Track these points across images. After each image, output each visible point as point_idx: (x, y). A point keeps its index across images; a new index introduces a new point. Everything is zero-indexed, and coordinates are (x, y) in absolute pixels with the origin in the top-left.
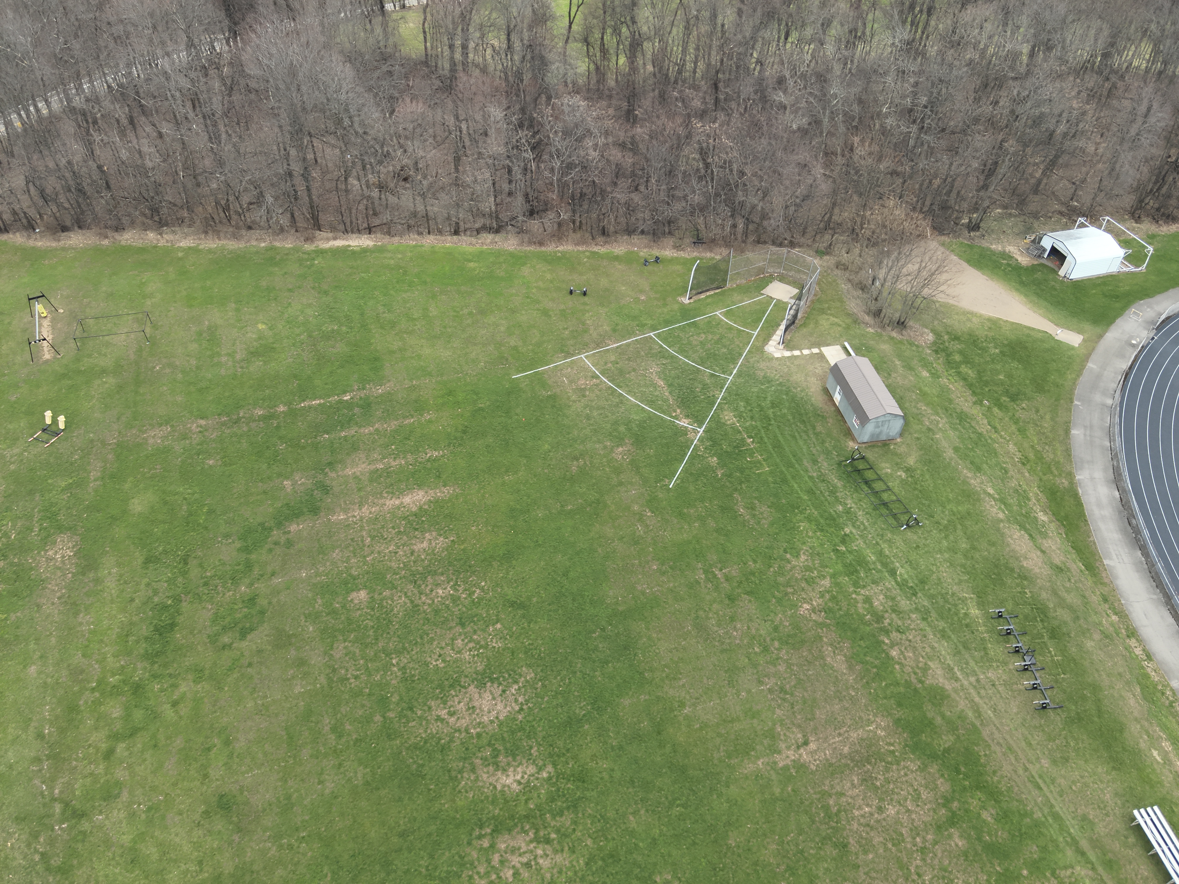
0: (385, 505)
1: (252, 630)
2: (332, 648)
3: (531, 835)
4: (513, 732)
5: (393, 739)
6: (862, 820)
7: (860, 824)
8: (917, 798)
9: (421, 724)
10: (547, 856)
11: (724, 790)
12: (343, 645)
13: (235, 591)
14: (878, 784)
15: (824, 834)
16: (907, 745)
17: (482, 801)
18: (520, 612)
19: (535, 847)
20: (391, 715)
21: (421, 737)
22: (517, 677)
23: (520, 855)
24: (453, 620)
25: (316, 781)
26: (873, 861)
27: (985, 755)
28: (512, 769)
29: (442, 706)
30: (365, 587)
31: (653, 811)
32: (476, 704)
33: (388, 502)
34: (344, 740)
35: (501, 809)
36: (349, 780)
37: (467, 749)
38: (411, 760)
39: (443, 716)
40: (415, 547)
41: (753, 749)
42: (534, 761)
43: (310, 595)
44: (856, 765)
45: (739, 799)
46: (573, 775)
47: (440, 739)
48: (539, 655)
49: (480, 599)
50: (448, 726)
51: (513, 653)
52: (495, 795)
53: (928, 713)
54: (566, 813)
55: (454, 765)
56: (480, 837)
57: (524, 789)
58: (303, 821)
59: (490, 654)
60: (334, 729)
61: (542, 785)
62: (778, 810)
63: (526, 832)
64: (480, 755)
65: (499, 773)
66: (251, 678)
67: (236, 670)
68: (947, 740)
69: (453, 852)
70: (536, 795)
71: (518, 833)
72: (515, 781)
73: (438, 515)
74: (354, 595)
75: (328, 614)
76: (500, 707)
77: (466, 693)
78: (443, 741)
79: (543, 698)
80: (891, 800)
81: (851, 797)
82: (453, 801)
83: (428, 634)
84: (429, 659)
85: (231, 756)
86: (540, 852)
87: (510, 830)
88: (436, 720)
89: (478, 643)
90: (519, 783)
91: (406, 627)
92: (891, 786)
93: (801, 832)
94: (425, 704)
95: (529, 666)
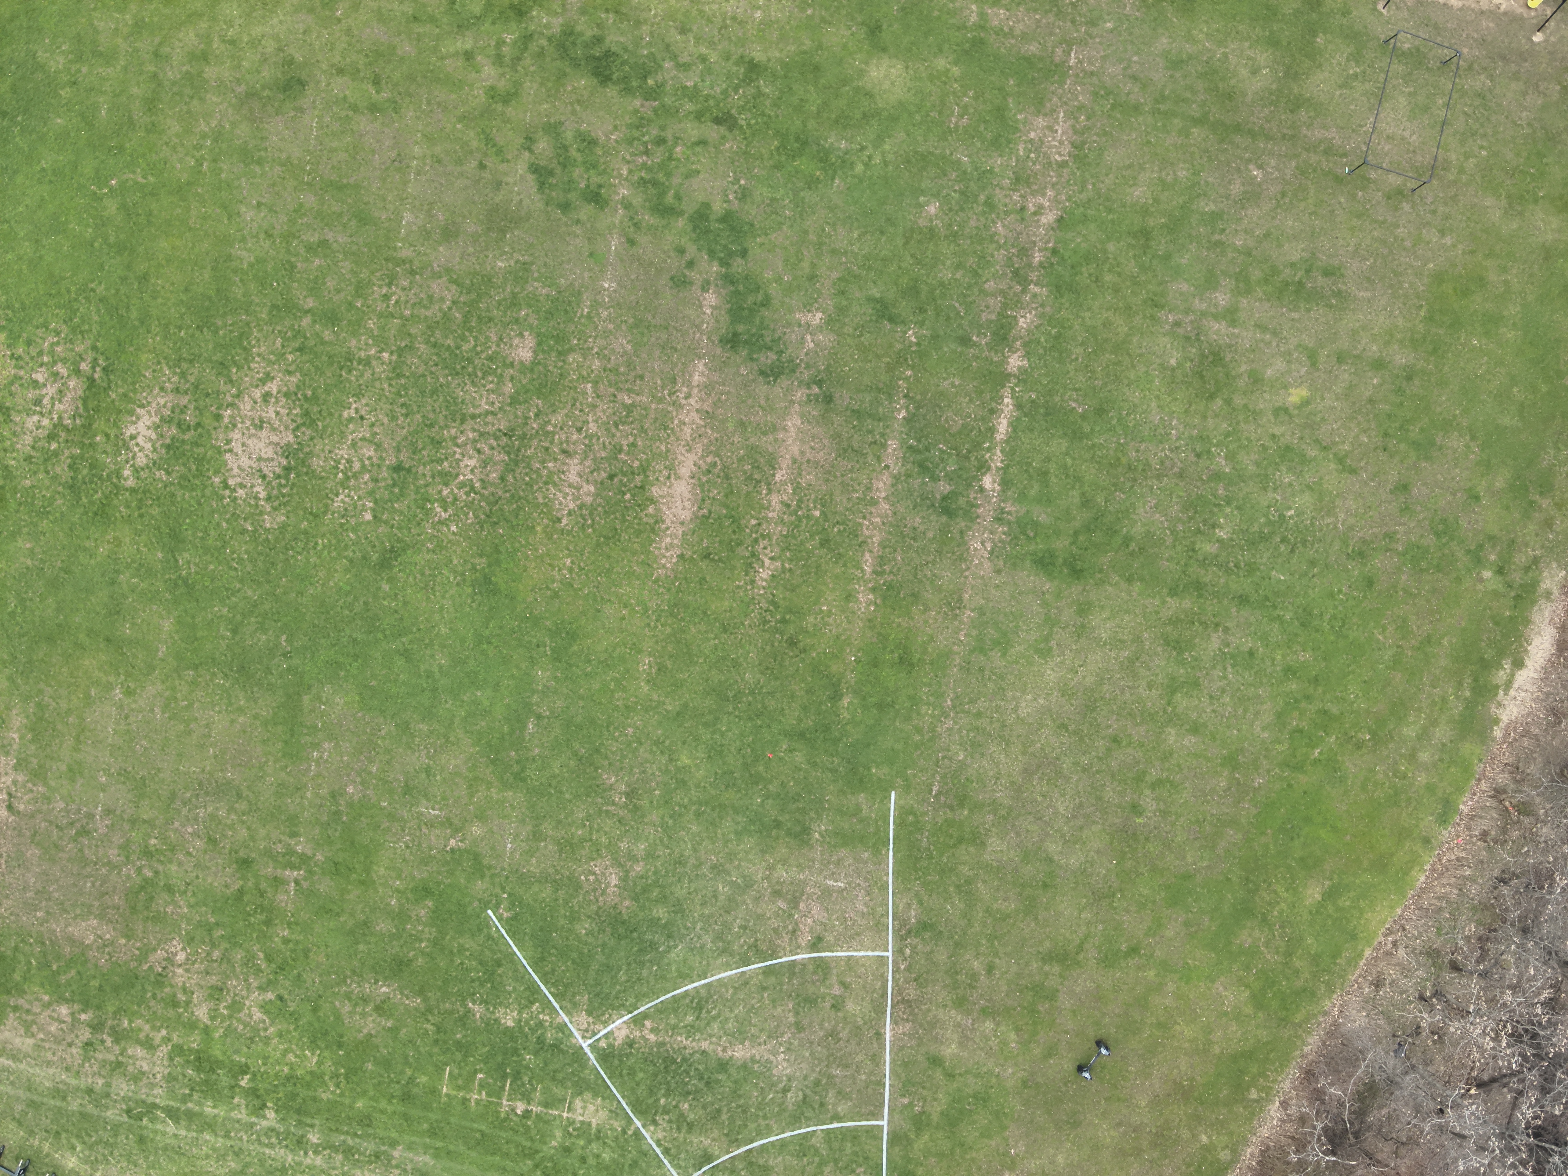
0: (689, 451)
1: (542, 185)
2: (452, 281)
3: (68, 422)
4: (200, 460)
5: (271, 312)
9: (272, 353)
10: (38, 429)
12: (449, 297)
13: (626, 179)
17: (134, 383)
18: (375, 557)
19: (52, 419)
20: (306, 321)
21: (254, 347)
22: (276, 504)
23: (52, 398)
24: (413, 459)
25: (264, 201)
28: (154, 437)
29: (285, 389)
30: (535, 363)
31: (24, 575)
32: (264, 433)
33: (691, 458)
34: (302, 251)
35: (113, 401)
36: (243, 240)
37: (208, 395)
38: (230, 322)
39: (269, 384)
40: (576, 461)
41: (34, 740)
42: (149, 468)
43: (562, 281)
46: (108, 505)
47: (239, 368)
48: (292, 548)
49: (428, 513)
50: (252, 385)
51: (316, 516)
52: (132, 401)
54: (72, 474)
55: (196, 371)
56: (95, 363)
57: (123, 440)
58: (220, 169)
59: (330, 484)
60: (324, 243)
61: (116, 463)
63: (73, 418)
64: (192, 406)
65: (157, 420)
66: (459, 162)
67: (482, 146)
69: (95, 326)
70: (109, 449)
71: (77, 409)
72: (138, 434)
73: (624, 521)
74: (530, 341)
75: (514, 295)
76: (245, 462)
77: (287, 428)
78: (234, 370)
79: (228, 521)
82: (152, 351)
83: (406, 415)
84: (364, 401)
85: (355, 109)
86: (45, 422)
87: (84, 399)
88: (268, 374)
89: (355, 476)
91: (434, 392)
94: (299, 369)
95: (283, 527)
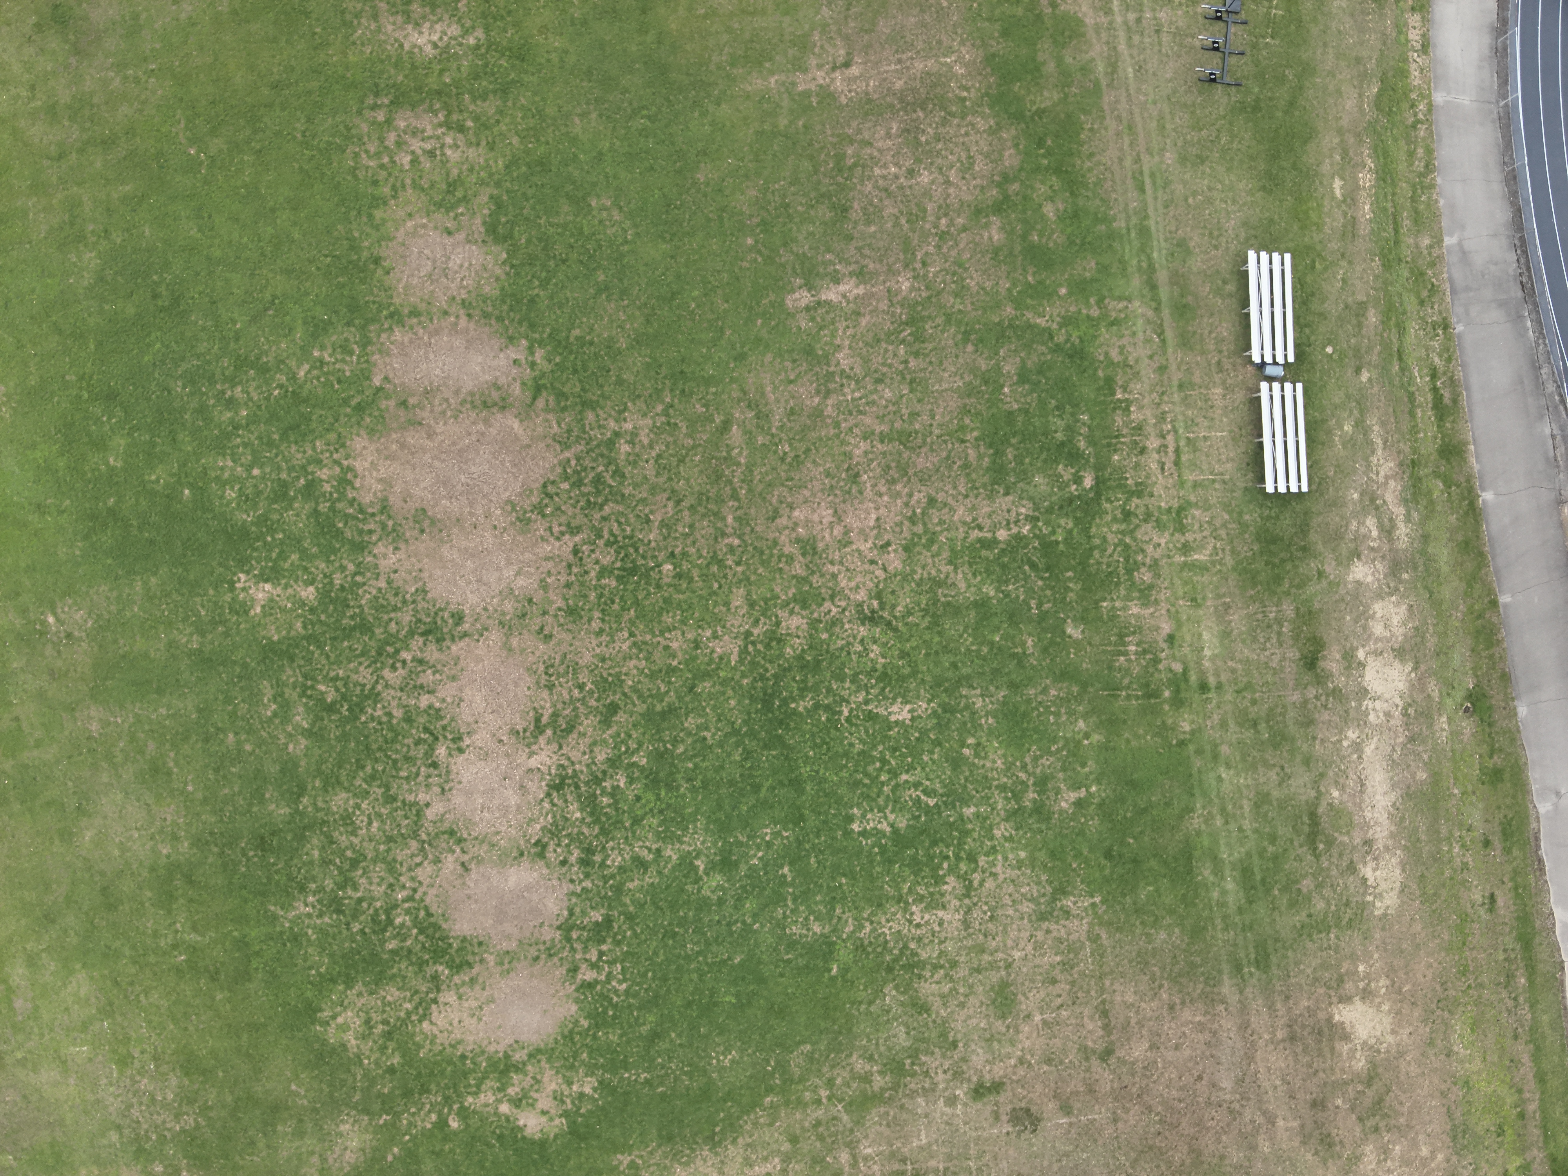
3: (441, 117)
6: (881, 182)
7: (876, 187)
8: (967, 168)
10: (458, 147)
11: (711, 108)
14: (923, 139)
15: (824, 190)
16: (987, 94)
17: (382, 61)
19: (443, 134)
23: (422, 140)
26: (873, 236)
27: (1091, 130)
31: (608, 117)
35: (406, 77)
41: (770, 60)
42: (460, 19)
44: (905, 109)
45: (728, 124)
46: (510, 49)
52: (400, 57)
53: (1040, 54)
54: (491, 97)
56: (374, 107)
57: (440, 55)
61: (465, 54)
62: (776, 148)
63: (436, 113)
65: (410, 27)
68: (1048, 98)
69: (338, 119)
70: (455, 66)
71: (424, 111)
72: (430, 41)
80: (932, 164)
81: (879, 150)
82: (344, 54)
86: (449, 140)
87: (413, 106)
90: (435, 46)
92: (940, 146)
93: (795, 182)
